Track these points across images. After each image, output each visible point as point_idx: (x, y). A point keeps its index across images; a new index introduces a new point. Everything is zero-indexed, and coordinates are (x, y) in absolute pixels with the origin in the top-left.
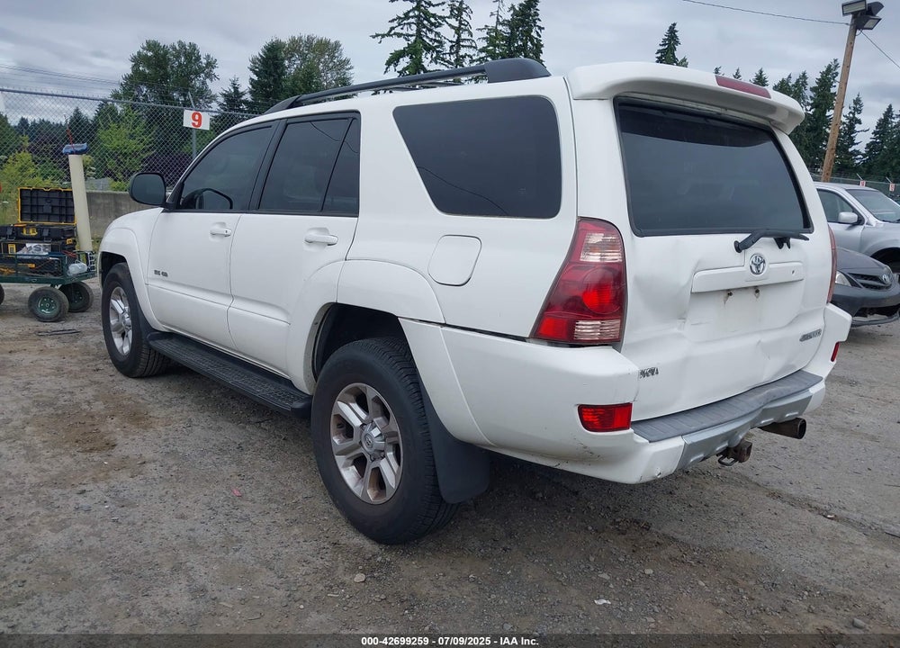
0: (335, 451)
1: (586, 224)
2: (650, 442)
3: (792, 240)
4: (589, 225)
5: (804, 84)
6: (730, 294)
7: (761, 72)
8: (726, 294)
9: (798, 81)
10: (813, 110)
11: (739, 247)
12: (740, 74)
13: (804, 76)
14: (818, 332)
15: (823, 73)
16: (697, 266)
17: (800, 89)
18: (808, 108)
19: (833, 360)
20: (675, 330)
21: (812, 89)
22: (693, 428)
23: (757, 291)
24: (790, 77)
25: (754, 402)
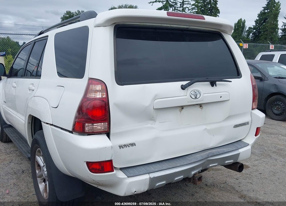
0: (37, 176)
1: (92, 81)
2: (128, 177)
3: (217, 83)
4: (93, 81)
6: (183, 108)
8: (180, 108)
11: (183, 88)
14: (247, 123)
16: (155, 97)
19: (256, 135)
20: (149, 125)
22: (156, 170)
23: (201, 106)
25: (199, 157)
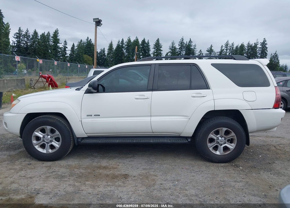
5: (49, 35)
7: (35, 30)
9: (47, 34)
10: (53, 43)
12: (28, 30)
13: (49, 33)
15: (54, 33)
17: (48, 37)
18: (52, 43)
21: (52, 37)
24: (45, 33)
